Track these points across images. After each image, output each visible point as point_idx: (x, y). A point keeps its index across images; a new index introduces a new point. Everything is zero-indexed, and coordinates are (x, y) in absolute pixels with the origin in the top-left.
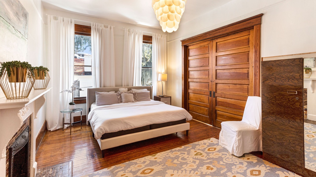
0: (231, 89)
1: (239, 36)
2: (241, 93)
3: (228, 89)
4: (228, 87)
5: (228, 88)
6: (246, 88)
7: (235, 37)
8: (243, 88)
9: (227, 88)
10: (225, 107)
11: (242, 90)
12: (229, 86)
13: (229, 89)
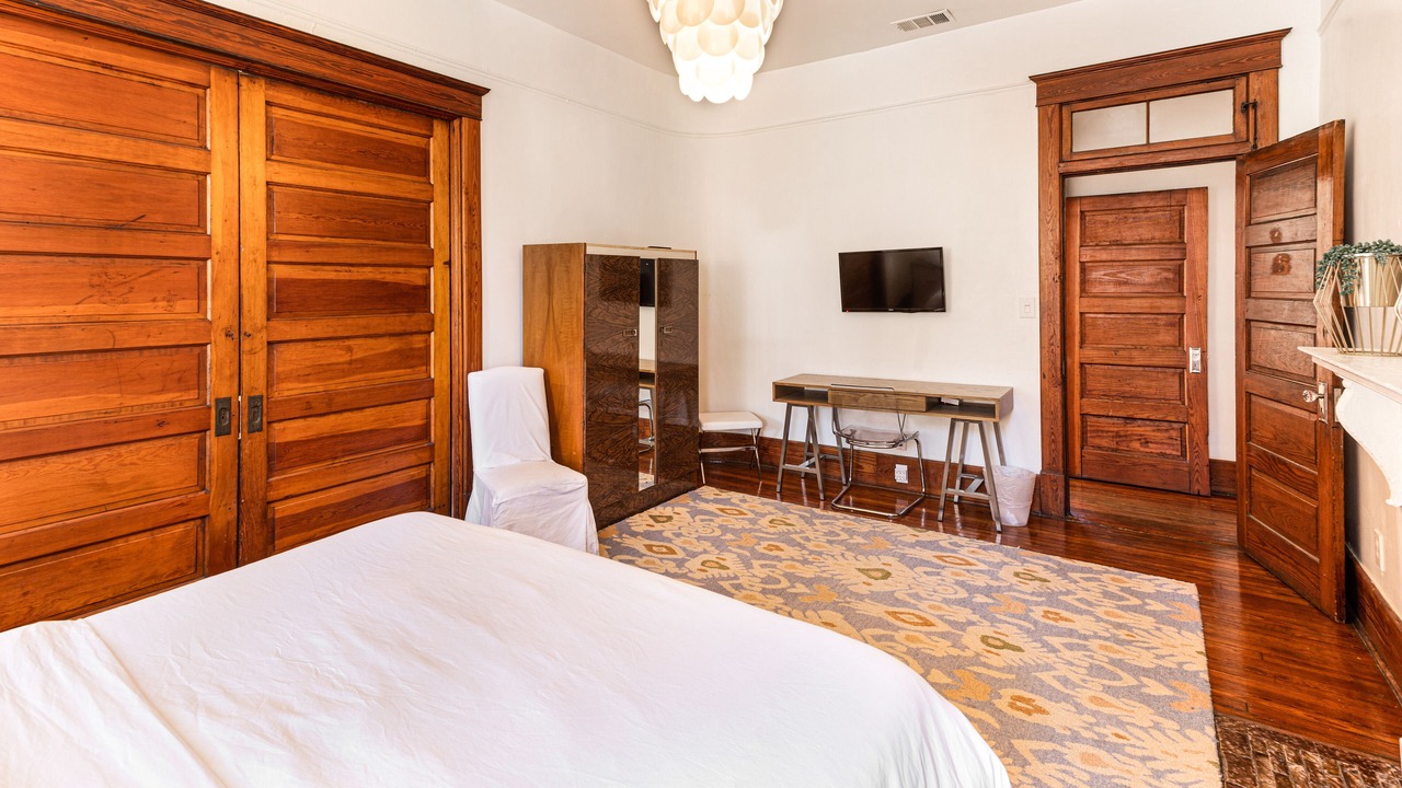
0: (356, 361)
1: (395, 126)
2: (402, 371)
3: (343, 363)
4: (341, 356)
5: (342, 360)
6: (419, 349)
7: (376, 121)
8: (412, 349)
9: (333, 360)
10: (326, 460)
11: (408, 357)
12: (350, 349)
13: (350, 363)
